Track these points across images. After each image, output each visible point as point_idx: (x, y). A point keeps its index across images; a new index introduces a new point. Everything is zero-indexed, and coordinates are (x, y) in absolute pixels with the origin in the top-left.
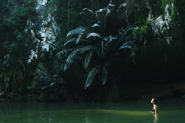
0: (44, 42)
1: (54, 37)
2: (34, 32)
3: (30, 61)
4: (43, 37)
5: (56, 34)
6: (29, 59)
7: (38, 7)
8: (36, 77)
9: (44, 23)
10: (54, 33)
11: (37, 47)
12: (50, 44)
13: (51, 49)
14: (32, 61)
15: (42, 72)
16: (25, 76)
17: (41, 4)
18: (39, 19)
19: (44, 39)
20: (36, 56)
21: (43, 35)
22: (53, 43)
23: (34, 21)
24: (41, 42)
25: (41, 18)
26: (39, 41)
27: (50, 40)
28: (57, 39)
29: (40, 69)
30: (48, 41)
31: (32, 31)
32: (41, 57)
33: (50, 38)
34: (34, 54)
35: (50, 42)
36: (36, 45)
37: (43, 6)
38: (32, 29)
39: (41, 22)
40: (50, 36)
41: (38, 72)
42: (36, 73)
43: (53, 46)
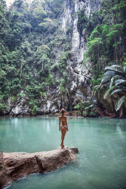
0: (80, 75)
1: (87, 71)
2: (73, 68)
3: (72, 89)
4: (79, 72)
5: (88, 68)
6: (71, 87)
7: (73, 49)
8: (76, 99)
9: (79, 60)
10: (87, 68)
11: (76, 79)
12: (84, 76)
13: (85, 79)
14: (73, 89)
15: (80, 96)
16: (69, 99)
17: (75, 46)
18: (75, 59)
19: (80, 73)
20: (76, 85)
21: (79, 70)
22: (86, 75)
23: (72, 61)
24: (78, 75)
25: (77, 57)
26: (77, 74)
27: (84, 73)
28: (89, 72)
29: (78, 94)
30: (83, 74)
31: (71, 68)
32: (79, 85)
33: (83, 72)
34: (74, 84)
35: (84, 74)
36: (75, 78)
37: (76, 48)
38: (71, 66)
39: (76, 61)
40: (84, 70)
41: (77, 96)
42: (76, 97)
43: (86, 77)
